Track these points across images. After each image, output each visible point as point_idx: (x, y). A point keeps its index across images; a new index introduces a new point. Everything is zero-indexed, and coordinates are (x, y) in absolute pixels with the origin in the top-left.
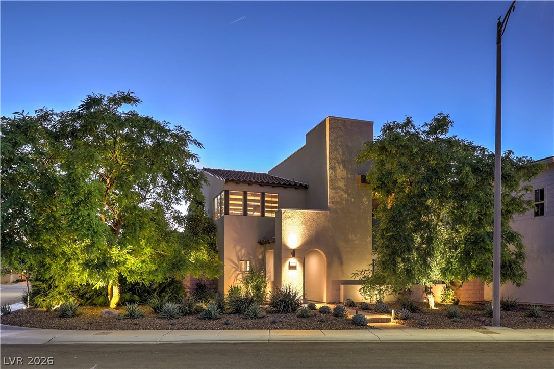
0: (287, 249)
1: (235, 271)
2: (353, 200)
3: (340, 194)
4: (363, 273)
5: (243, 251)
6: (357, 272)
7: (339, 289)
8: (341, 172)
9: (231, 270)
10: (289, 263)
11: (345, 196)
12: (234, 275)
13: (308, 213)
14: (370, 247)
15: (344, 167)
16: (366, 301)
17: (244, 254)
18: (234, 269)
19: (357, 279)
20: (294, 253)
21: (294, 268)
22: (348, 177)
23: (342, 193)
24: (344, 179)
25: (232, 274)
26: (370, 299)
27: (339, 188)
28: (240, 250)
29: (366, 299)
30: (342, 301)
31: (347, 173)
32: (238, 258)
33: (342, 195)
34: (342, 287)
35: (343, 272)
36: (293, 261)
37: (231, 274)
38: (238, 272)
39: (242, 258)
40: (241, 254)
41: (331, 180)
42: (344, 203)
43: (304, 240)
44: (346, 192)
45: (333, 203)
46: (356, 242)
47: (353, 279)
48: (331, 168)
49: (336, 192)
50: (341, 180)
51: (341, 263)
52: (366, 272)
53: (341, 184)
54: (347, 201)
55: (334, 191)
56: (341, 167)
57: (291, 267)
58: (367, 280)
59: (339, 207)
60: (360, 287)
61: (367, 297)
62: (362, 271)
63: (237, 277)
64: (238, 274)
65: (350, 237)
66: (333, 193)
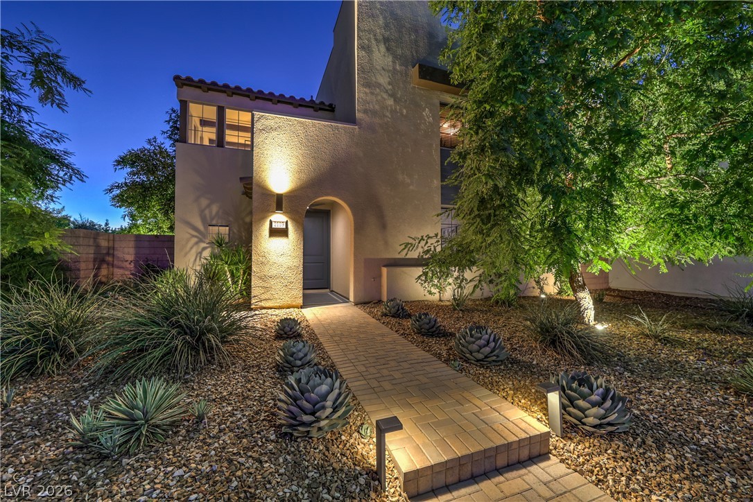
0: (266, 193)
1: (197, 243)
2: (405, 111)
3: (379, 98)
4: (423, 243)
5: (215, 209)
6: (411, 241)
7: (380, 276)
8: (381, 57)
9: (188, 240)
10: (271, 222)
11: (390, 102)
12: (194, 251)
13: (314, 125)
14: (437, 198)
15: (388, 49)
16: (430, 297)
17: (217, 213)
18: (195, 240)
19: (414, 254)
20: (279, 202)
21: (283, 233)
22: (394, 68)
23: (385, 96)
24: (389, 71)
25: (191, 248)
26: (438, 294)
27: (379, 85)
28: (208, 206)
29: (430, 293)
30: (385, 298)
31: (394, 62)
32: (204, 219)
33: (385, 99)
34: (384, 270)
35: (386, 243)
36: (279, 219)
37: (188, 248)
38: (205, 245)
39: (212, 219)
40: (211, 213)
41: (362, 70)
42: (388, 114)
43: (304, 176)
44: (393, 95)
45: (365, 111)
46: (411, 187)
47: (402, 255)
48: (362, 47)
49: (372, 93)
50: (383, 72)
51: (384, 226)
52: (430, 241)
53: (383, 80)
54: (393, 112)
55: (367, 90)
56: (383, 48)
57: (274, 232)
58: (432, 257)
59: (377, 120)
60: (419, 271)
61: (433, 290)
62: (422, 239)
63: (201, 253)
64: (204, 249)
65: (400, 177)
66: (366, 93)
